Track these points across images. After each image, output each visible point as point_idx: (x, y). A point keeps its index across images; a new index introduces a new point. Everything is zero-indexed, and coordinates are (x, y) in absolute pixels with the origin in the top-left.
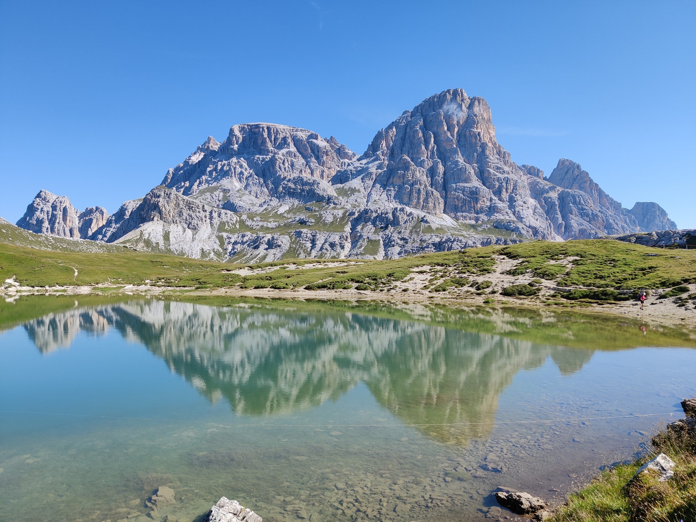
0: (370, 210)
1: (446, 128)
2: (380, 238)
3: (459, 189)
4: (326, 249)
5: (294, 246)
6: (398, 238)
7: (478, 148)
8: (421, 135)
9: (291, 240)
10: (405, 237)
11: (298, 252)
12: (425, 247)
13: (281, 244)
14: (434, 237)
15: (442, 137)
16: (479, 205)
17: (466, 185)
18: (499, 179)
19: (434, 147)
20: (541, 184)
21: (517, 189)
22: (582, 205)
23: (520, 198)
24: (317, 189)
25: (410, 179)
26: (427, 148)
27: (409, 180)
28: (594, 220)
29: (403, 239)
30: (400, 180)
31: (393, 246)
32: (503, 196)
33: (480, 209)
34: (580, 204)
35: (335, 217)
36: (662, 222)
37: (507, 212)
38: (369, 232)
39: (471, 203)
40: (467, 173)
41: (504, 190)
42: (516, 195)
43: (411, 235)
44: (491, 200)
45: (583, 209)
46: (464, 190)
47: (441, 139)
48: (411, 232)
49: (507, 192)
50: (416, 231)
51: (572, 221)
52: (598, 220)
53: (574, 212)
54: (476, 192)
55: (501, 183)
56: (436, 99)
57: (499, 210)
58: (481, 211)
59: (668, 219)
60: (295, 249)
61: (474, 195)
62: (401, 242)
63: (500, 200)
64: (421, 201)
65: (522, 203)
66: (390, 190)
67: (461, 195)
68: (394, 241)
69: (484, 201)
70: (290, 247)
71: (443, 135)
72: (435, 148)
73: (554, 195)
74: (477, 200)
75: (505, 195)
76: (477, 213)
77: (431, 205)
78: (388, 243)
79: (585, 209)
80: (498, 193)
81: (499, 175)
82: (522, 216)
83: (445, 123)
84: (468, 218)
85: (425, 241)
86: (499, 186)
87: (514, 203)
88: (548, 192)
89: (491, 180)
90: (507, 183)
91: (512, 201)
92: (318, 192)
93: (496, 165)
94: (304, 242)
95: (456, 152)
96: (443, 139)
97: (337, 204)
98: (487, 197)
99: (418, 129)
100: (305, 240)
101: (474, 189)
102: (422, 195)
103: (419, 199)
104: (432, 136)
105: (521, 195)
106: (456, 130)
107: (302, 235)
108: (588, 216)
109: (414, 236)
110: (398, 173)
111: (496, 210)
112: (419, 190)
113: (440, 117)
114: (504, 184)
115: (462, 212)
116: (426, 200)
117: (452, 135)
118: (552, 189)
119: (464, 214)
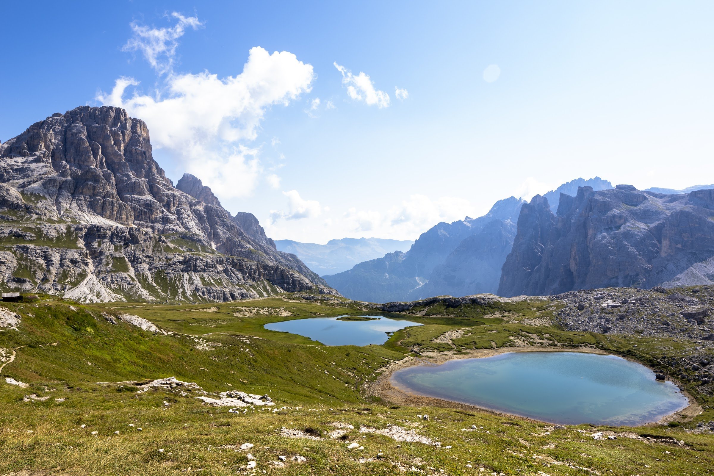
0: (102, 227)
1: (113, 143)
2: (124, 256)
3: (135, 200)
4: (68, 266)
5: (24, 263)
6: (143, 256)
7: (145, 165)
8: (87, 144)
9: (16, 255)
10: (149, 255)
11: (33, 270)
12: (172, 264)
13: (5, 260)
14: (177, 256)
15: (110, 150)
16: (153, 216)
17: (140, 197)
18: (167, 195)
19: (102, 158)
20: (188, 198)
21: (181, 204)
22: (223, 218)
23: (184, 212)
24: (8, 196)
25: (102, 191)
26: (95, 158)
27: (100, 193)
28: (232, 230)
29: (148, 257)
30: (90, 191)
31: (141, 263)
32: (172, 209)
33: (155, 219)
34: (221, 217)
35: (58, 232)
36: (256, 228)
37: (177, 223)
38: (109, 250)
39: (146, 214)
40: (141, 187)
41: (172, 205)
42: (182, 209)
43: (155, 254)
44: (163, 212)
45: (224, 221)
46: (140, 201)
47: (108, 151)
48: (153, 251)
49: (174, 206)
50: (158, 250)
51: (219, 231)
52: (234, 230)
53: (218, 223)
54: (151, 205)
55: (169, 198)
56: (97, 112)
57: (171, 221)
58: (156, 220)
59: (259, 225)
60: (26, 266)
61: (149, 206)
62: (147, 260)
63: (169, 212)
64: (115, 212)
65: (187, 216)
66: (81, 200)
67: (137, 206)
68: (140, 258)
69: (157, 213)
70: (20, 265)
71: (110, 149)
72: (104, 159)
73: (200, 208)
74: (151, 211)
75: (173, 209)
76: (152, 223)
77: (124, 216)
78: (135, 261)
79: (225, 221)
80: (167, 206)
81: (167, 192)
82: (189, 227)
83: (112, 138)
84: (145, 227)
85: (170, 259)
86: (168, 201)
87: (181, 216)
88: (195, 206)
89: (160, 195)
90: (173, 199)
91: (179, 213)
92: (11, 200)
93: (162, 182)
94: (34, 258)
95: (125, 165)
96: (111, 152)
97: (40, 215)
98: (160, 209)
99: (84, 137)
100: (35, 257)
101: (148, 202)
102: (115, 208)
103: (112, 210)
104: (100, 147)
105: (185, 209)
106: (122, 145)
107: (29, 250)
108: (228, 226)
109: (158, 254)
110: (87, 184)
111: (168, 221)
112: (112, 202)
113: (106, 131)
114: (172, 199)
115: (139, 221)
116: (119, 212)
117: (119, 150)
118: (199, 203)
119: (141, 222)
